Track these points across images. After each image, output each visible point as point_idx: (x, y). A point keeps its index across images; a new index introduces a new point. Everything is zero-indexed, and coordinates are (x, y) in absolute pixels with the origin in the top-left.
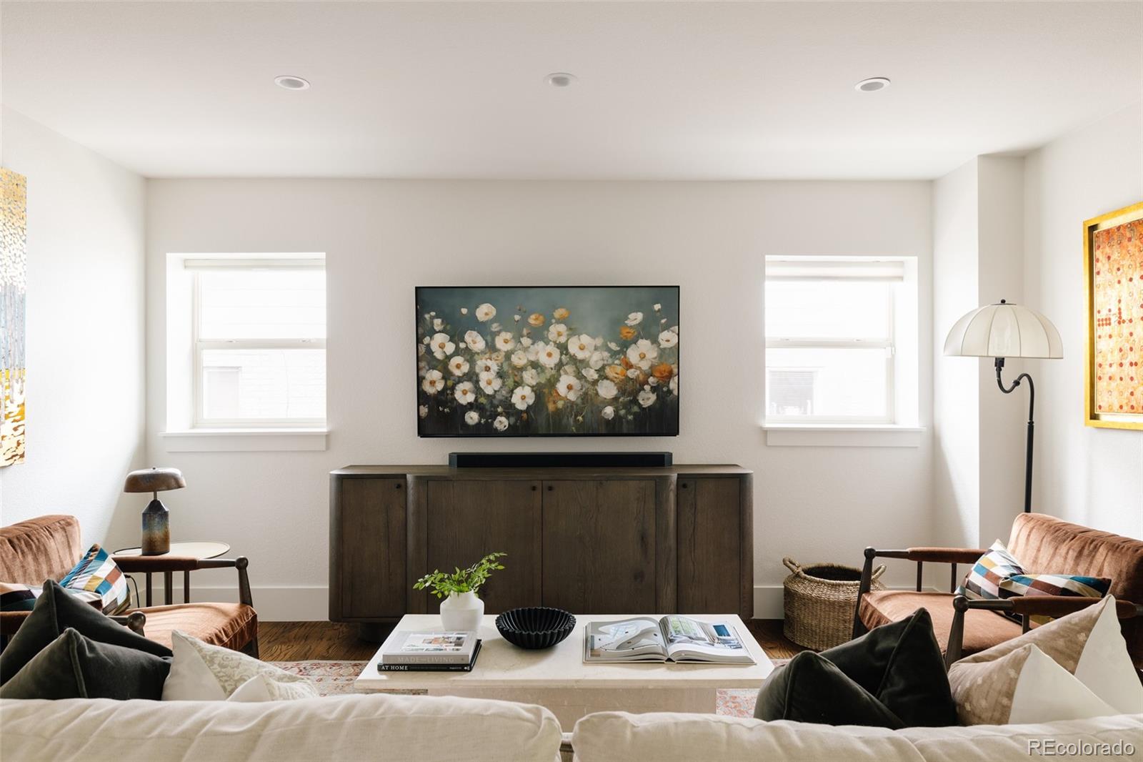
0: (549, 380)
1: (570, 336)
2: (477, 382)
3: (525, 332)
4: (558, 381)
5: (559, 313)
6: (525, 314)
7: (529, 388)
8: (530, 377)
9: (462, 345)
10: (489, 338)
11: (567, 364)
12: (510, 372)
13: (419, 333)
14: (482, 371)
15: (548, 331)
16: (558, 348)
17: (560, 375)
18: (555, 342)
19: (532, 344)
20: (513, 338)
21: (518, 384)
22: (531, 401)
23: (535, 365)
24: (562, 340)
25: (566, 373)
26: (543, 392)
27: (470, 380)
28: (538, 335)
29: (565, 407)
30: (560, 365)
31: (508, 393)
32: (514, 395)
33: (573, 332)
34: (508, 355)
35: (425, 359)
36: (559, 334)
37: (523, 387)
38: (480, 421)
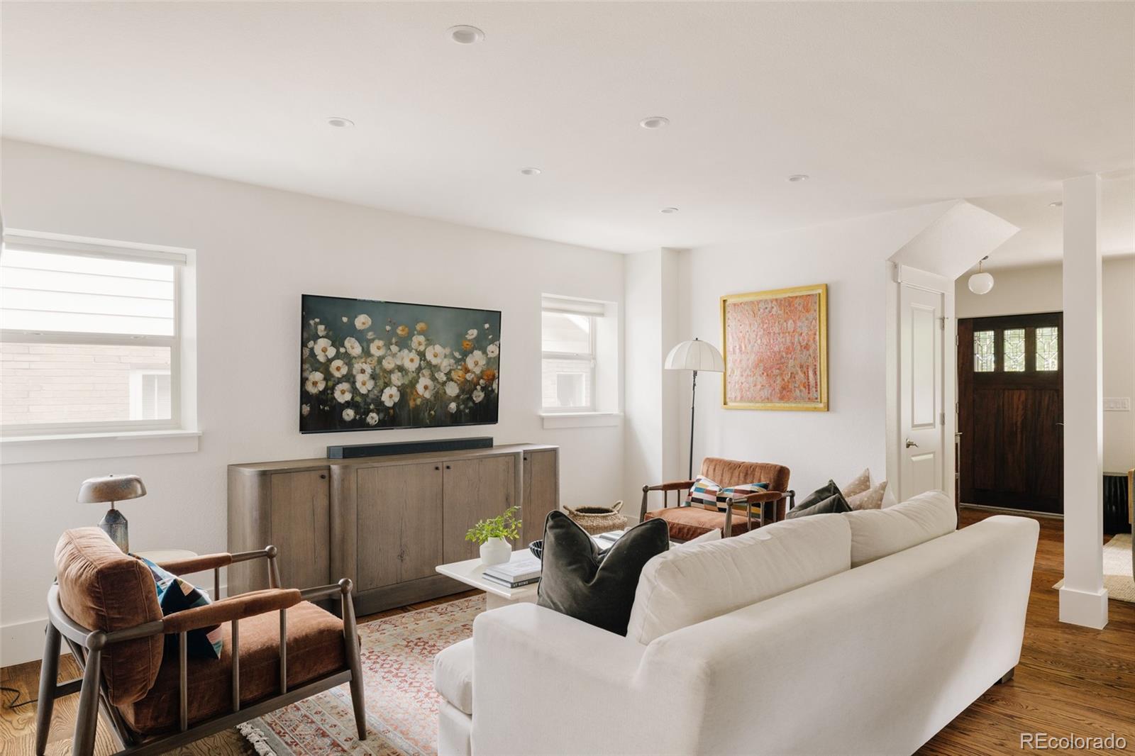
0: (411, 382)
1: (427, 346)
2: (354, 383)
3: (394, 340)
4: (418, 382)
5: (420, 326)
6: (395, 326)
7: (396, 388)
8: (396, 379)
9: (342, 350)
10: (365, 344)
11: (424, 368)
12: (381, 374)
13: (304, 337)
14: (358, 373)
15: (412, 341)
16: (418, 355)
17: (419, 377)
18: (416, 350)
19: (400, 351)
20: (385, 345)
21: (387, 385)
22: (396, 399)
23: (401, 369)
24: (422, 348)
25: (424, 376)
26: (406, 391)
27: (347, 381)
28: (404, 343)
29: (422, 404)
30: (419, 369)
31: (379, 392)
32: (383, 394)
33: (430, 342)
34: (380, 360)
35: (308, 361)
36: (420, 344)
37: (391, 387)
38: (355, 417)
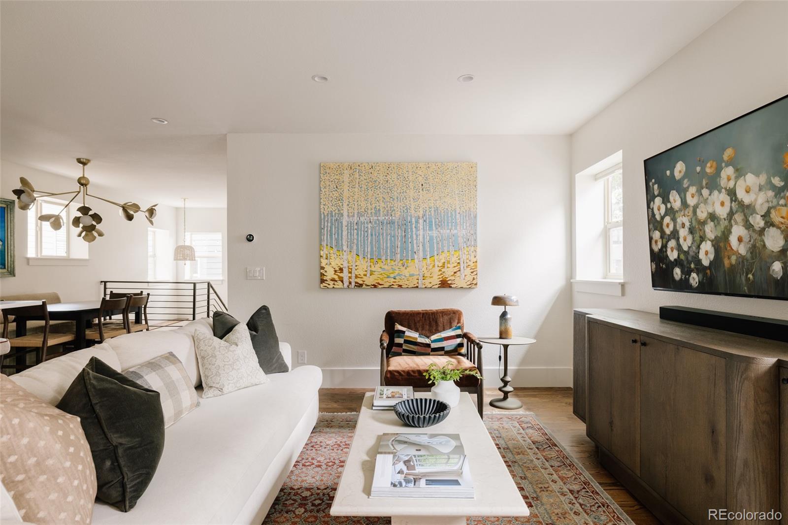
0: (723, 233)
1: (737, 178)
2: (678, 239)
3: (704, 183)
4: (731, 232)
5: (728, 153)
6: (703, 164)
7: (710, 242)
8: (710, 231)
9: (669, 206)
10: (682, 195)
11: (736, 212)
12: (697, 227)
13: (648, 199)
14: (680, 228)
15: (720, 177)
16: (728, 195)
17: (731, 226)
18: (726, 189)
19: (710, 195)
20: (697, 191)
21: (703, 239)
22: (712, 256)
23: (713, 217)
24: (731, 184)
25: (736, 223)
26: (721, 244)
27: (674, 238)
28: (713, 184)
29: (738, 263)
30: (731, 214)
31: (697, 249)
32: (700, 251)
33: (740, 173)
34: (695, 208)
35: (652, 222)
36: (729, 179)
37: (706, 241)
38: (682, 276)
